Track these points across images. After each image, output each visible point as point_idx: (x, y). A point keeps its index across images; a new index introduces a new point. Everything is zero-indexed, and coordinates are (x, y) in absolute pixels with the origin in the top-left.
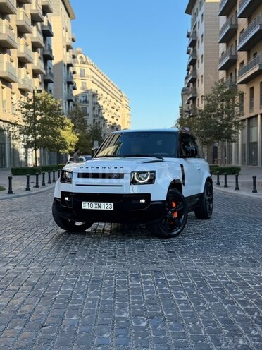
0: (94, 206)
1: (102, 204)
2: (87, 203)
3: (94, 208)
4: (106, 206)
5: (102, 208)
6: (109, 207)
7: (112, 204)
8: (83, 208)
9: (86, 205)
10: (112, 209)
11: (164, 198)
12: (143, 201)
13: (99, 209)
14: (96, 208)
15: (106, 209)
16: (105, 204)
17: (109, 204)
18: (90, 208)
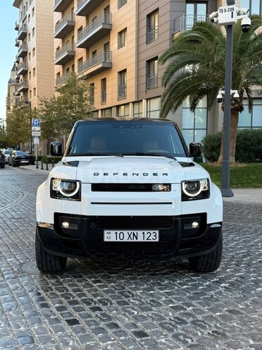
0: (126, 236)
1: (140, 233)
2: (113, 232)
3: (125, 240)
4: (146, 236)
5: (140, 239)
6: (152, 237)
7: (157, 232)
8: (106, 240)
9: (110, 236)
10: (157, 240)
12: (196, 224)
13: (135, 240)
14: (130, 240)
15: (145, 240)
16: (146, 232)
17: (152, 232)
18: (118, 240)
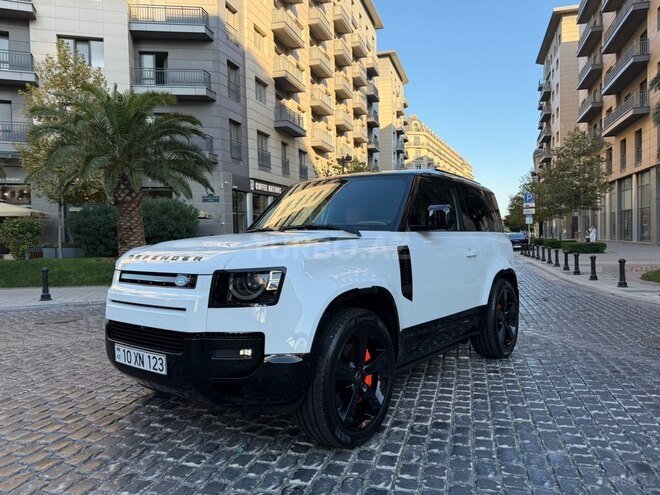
0: (133, 358)
1: (146, 355)
2: (122, 349)
3: (132, 364)
4: (152, 363)
5: (146, 367)
6: (158, 366)
7: (164, 358)
8: (117, 360)
9: (120, 354)
10: (164, 372)
11: (304, 346)
12: (248, 352)
13: (141, 367)
14: (136, 366)
15: (152, 370)
16: (152, 356)
17: (158, 357)
18: (127, 363)
